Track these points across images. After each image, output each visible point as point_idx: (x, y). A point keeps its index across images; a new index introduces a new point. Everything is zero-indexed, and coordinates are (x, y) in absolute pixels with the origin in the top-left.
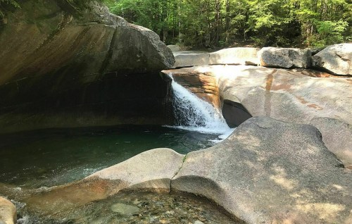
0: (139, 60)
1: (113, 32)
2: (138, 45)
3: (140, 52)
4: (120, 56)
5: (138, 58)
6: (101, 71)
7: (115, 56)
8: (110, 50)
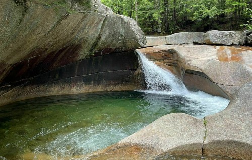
0: (120, 42)
1: (103, 19)
2: (121, 30)
3: (122, 35)
4: (107, 39)
5: (119, 40)
6: (91, 51)
7: (103, 39)
8: (100, 34)
